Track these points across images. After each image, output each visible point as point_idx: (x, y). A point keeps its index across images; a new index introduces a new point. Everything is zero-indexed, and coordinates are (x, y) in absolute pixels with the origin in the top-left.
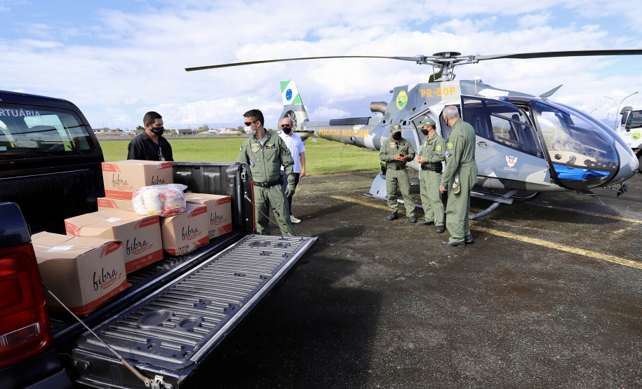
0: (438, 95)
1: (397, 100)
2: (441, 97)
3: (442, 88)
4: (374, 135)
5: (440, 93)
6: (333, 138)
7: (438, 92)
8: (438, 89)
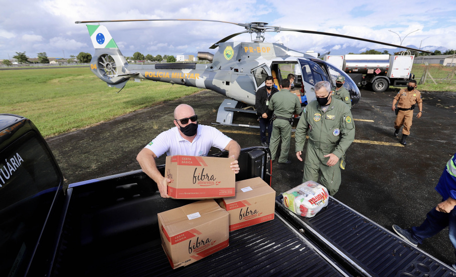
0: (258, 52)
1: (225, 53)
2: (260, 53)
3: (261, 48)
4: (205, 78)
5: (259, 51)
6: (161, 79)
7: (258, 50)
8: (257, 48)
